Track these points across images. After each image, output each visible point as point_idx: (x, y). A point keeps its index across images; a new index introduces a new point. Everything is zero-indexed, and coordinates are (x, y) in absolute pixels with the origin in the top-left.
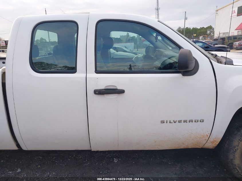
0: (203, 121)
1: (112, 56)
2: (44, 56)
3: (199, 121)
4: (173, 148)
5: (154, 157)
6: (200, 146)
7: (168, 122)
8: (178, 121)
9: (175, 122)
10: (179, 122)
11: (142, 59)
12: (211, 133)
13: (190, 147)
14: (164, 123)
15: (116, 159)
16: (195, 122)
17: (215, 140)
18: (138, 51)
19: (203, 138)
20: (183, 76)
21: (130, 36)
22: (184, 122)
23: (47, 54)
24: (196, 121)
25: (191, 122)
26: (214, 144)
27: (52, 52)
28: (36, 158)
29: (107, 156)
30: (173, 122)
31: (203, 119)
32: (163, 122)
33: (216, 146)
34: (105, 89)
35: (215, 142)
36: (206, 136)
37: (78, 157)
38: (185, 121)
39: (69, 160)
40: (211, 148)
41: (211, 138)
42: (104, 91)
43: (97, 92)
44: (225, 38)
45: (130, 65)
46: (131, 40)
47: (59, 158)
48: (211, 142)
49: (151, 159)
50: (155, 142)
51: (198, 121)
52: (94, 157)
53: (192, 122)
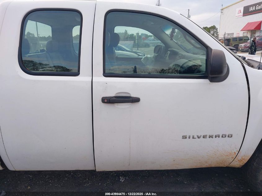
0: (231, 137)
1: (116, 55)
2: (36, 53)
3: (227, 136)
4: (193, 167)
5: (167, 174)
6: (226, 165)
7: (191, 137)
8: (202, 137)
9: (199, 138)
10: (204, 137)
11: (153, 59)
12: (240, 149)
13: (213, 166)
14: (186, 138)
15: (123, 178)
16: (222, 137)
17: (244, 158)
18: (138, 50)
19: (230, 155)
20: (211, 83)
21: (128, 34)
22: (209, 137)
23: (39, 51)
24: (224, 136)
25: (217, 137)
26: (242, 162)
27: (45, 49)
28: (24, 177)
29: (112, 174)
30: (197, 137)
31: (231, 134)
32: (184, 137)
33: (244, 164)
34: (115, 97)
35: (243, 160)
36: (234, 153)
37: (77, 175)
38: (211, 137)
39: (66, 179)
40: (237, 167)
41: (239, 156)
42: (115, 99)
43: (106, 101)
44: (230, 39)
45: (135, 67)
46: (130, 37)
47: (53, 177)
48: (239, 160)
49: (164, 177)
50: (174, 161)
51: (225, 137)
52: (96, 176)
53: (219, 137)
